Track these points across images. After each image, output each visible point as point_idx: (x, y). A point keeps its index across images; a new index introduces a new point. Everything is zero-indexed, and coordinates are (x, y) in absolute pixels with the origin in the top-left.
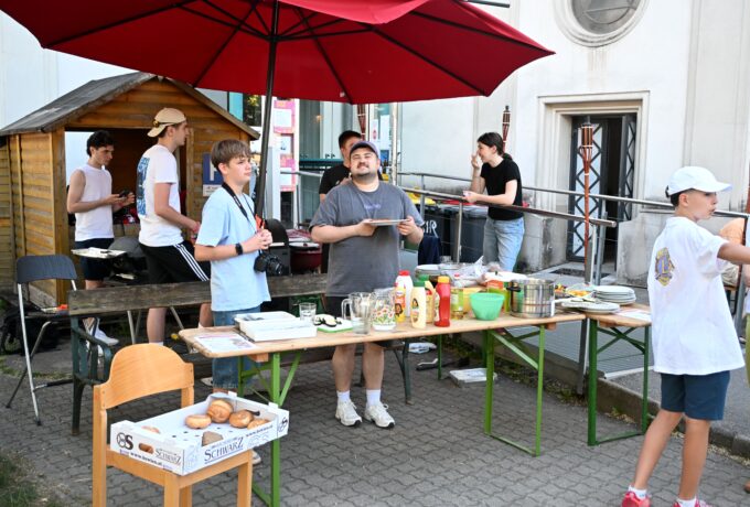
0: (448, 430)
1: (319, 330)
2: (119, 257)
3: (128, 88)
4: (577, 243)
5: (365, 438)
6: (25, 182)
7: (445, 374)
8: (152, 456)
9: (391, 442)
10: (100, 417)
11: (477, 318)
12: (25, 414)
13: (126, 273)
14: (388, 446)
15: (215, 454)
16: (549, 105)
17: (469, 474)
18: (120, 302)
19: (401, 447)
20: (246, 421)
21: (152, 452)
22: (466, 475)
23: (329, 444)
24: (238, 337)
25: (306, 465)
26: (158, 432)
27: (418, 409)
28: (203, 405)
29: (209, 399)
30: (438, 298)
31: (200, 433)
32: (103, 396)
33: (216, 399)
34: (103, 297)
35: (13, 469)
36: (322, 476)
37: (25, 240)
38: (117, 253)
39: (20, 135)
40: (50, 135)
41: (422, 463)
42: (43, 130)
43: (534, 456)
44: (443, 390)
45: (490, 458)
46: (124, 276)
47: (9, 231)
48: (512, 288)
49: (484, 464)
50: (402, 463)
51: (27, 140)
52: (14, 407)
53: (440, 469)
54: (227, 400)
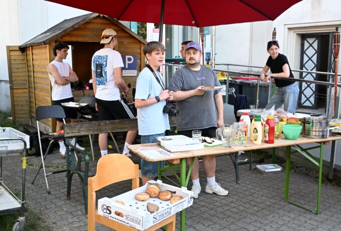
0: (264, 198)
2: (85, 106)
3: (85, 21)
4: (303, 99)
5: (221, 203)
6: (35, 70)
7: (253, 167)
8: (123, 219)
9: (235, 205)
10: (92, 195)
11: (286, 138)
12: (41, 187)
13: (87, 114)
14: (234, 207)
15: (158, 218)
16: (290, 29)
17: (284, 225)
18: (90, 130)
19: (241, 208)
20: (169, 197)
21: (122, 216)
22: (282, 225)
23: (203, 206)
24: (161, 149)
25: (193, 218)
26: (123, 204)
27: (244, 186)
28: (144, 187)
29: (147, 184)
30: (267, 128)
31: (145, 203)
32: (93, 184)
33: (151, 184)
34: (81, 127)
35: (39, 219)
36: (203, 225)
37: (35, 99)
38: (84, 105)
39: (32, 47)
40: (48, 46)
41: (255, 218)
42: (45, 43)
43: (317, 214)
44: (254, 175)
45: (292, 215)
46: (86, 116)
47: (27, 95)
48: (304, 122)
49: (290, 219)
50: (245, 218)
51: (35, 49)
52: (35, 183)
53: (266, 222)
54: (157, 185)
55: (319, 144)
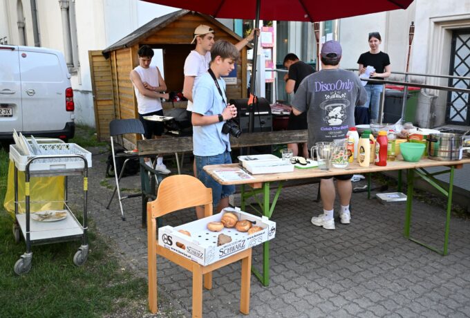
0: (379, 234)
1: (295, 167)
2: (170, 120)
3: (174, 19)
4: (453, 112)
5: (323, 237)
6: (119, 78)
7: (372, 195)
8: (185, 251)
9: (341, 241)
10: (151, 223)
11: (405, 160)
12: (116, 213)
13: (175, 130)
14: (339, 243)
15: (226, 252)
16: (437, 23)
17: (397, 266)
18: (169, 147)
19: (347, 244)
20: (246, 227)
21: (184, 248)
22: (395, 267)
23: (300, 241)
24: (241, 171)
25: (285, 254)
26: (189, 234)
27: (356, 219)
28: (218, 216)
29: (222, 211)
30: (378, 146)
31: (217, 234)
32: (153, 210)
33: (227, 212)
34: (158, 144)
35: (106, 248)
36: (296, 263)
37: (120, 112)
38: (169, 118)
39: (116, 51)
40: (131, 49)
41: (361, 257)
42: (126, 46)
43: (443, 255)
44: (372, 206)
45: (410, 256)
46: (173, 132)
47: (112, 107)
48: (430, 139)
49: (407, 260)
50: (349, 256)
51: (119, 53)
52: (111, 209)
53: (375, 262)
54: (234, 213)
55: (449, 168)
